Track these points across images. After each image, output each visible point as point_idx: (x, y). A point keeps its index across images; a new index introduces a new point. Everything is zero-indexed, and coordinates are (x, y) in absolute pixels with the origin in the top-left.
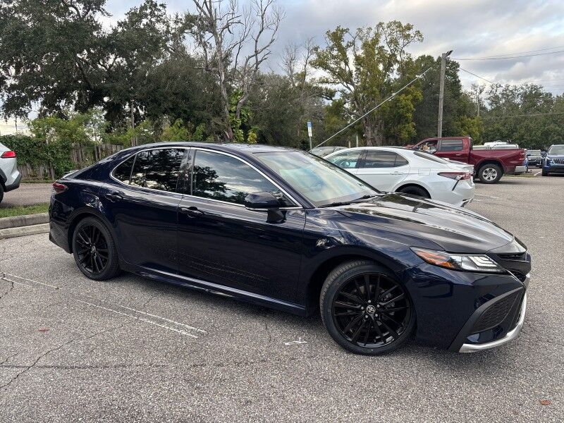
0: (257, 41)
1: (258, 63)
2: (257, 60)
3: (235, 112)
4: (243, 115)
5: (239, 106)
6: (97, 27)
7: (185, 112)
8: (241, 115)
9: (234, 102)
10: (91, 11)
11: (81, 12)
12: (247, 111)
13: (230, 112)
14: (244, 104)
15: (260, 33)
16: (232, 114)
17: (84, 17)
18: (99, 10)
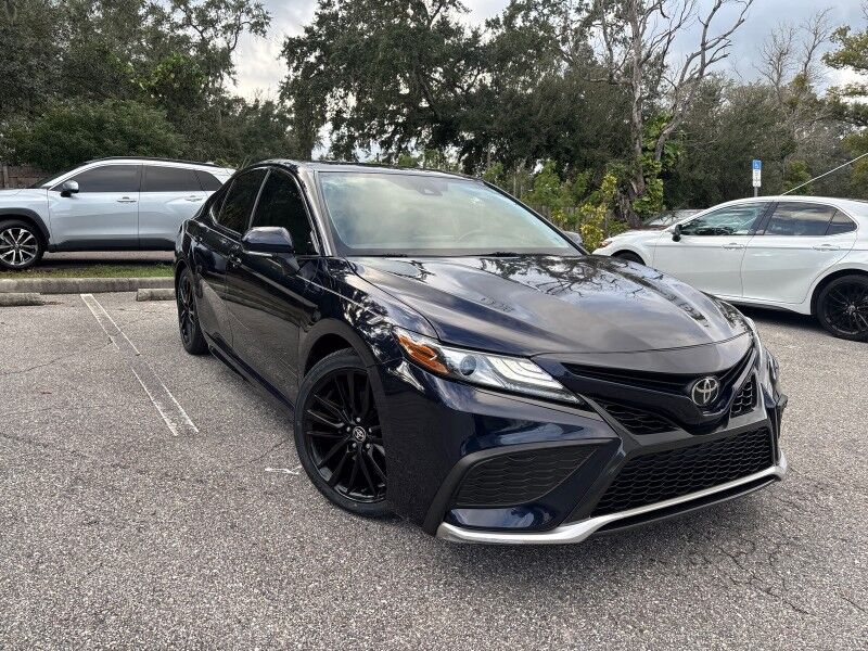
0: (706, 26)
1: (704, 65)
2: (703, 59)
3: (654, 150)
4: (668, 155)
5: (661, 139)
6: (459, 31)
7: (568, 151)
8: (663, 154)
9: (654, 133)
10: (442, 9)
11: (429, 10)
12: (676, 148)
13: (645, 150)
14: (673, 136)
15: (715, 10)
16: (648, 154)
17: (433, 17)
18: (454, 5)
